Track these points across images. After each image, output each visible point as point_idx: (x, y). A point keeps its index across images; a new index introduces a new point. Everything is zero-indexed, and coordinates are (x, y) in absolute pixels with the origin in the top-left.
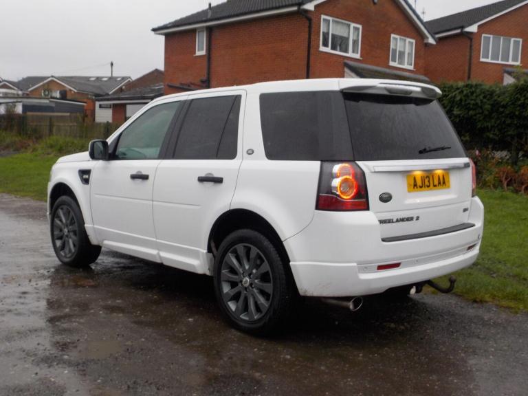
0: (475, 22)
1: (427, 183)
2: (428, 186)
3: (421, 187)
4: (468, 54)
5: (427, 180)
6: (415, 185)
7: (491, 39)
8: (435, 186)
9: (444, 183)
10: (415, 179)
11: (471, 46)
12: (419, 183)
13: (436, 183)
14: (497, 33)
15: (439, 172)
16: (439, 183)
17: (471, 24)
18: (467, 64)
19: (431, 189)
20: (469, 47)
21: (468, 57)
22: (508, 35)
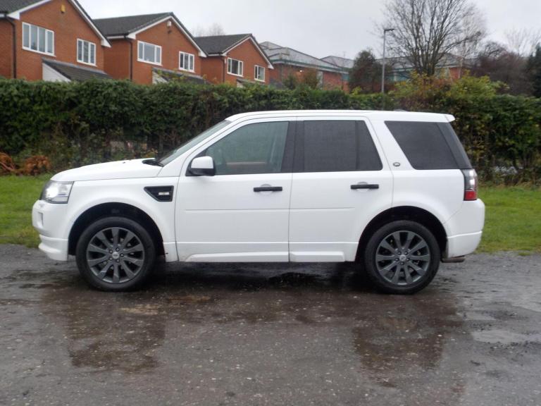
0: (17, 9)
4: (12, 40)
7: (30, 27)
11: (14, 33)
14: (34, 23)
17: (13, 11)
18: (12, 51)
20: (12, 34)
21: (12, 44)
22: (44, 26)
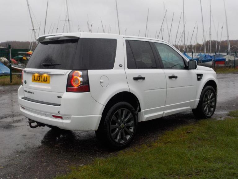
1: (38, 79)
2: (39, 81)
3: (36, 80)
5: (39, 78)
6: (34, 79)
8: (41, 81)
9: (46, 80)
10: (35, 76)
12: (36, 79)
13: (42, 80)
15: (45, 75)
16: (44, 80)
19: (40, 82)
